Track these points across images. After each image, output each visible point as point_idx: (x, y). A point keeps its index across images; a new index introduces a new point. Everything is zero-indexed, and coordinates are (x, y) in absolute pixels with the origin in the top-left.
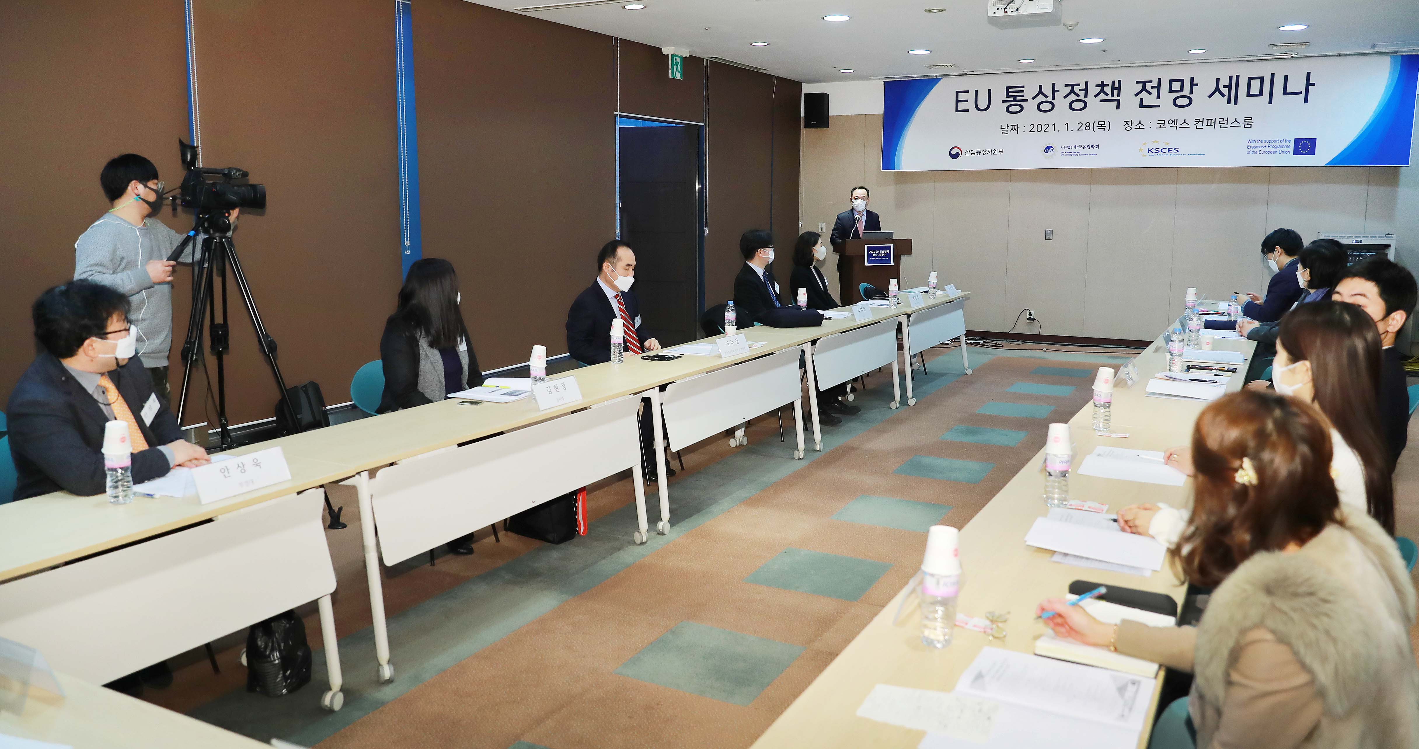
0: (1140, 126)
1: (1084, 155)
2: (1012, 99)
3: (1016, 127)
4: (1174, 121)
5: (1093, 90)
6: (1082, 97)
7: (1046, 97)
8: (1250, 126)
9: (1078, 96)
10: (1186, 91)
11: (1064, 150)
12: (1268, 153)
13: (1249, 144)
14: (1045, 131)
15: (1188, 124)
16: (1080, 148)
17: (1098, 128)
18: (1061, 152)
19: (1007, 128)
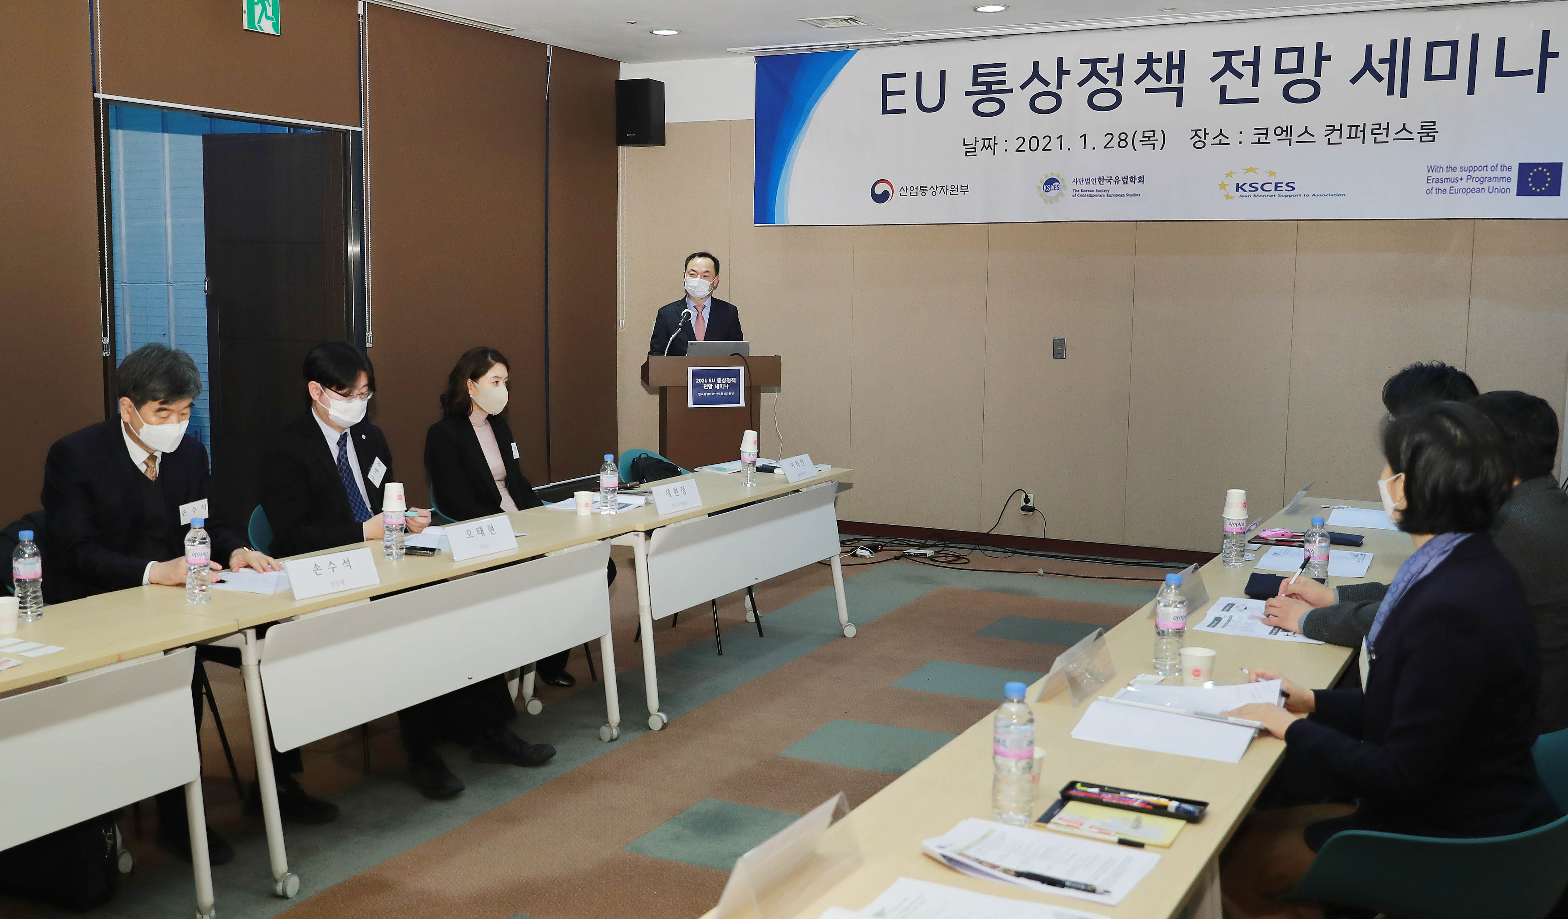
0: (1220, 140)
1: (1116, 196)
2: (984, 88)
3: (992, 142)
4: (1285, 129)
5: (1132, 70)
6: (1112, 84)
7: (1047, 84)
8: (1431, 139)
9: (1105, 81)
10: (1309, 72)
11: (1078, 187)
12: (1467, 191)
13: (1431, 174)
14: (1044, 150)
15: (1313, 136)
16: (1109, 182)
17: (1143, 145)
18: (1074, 190)
19: (975, 145)
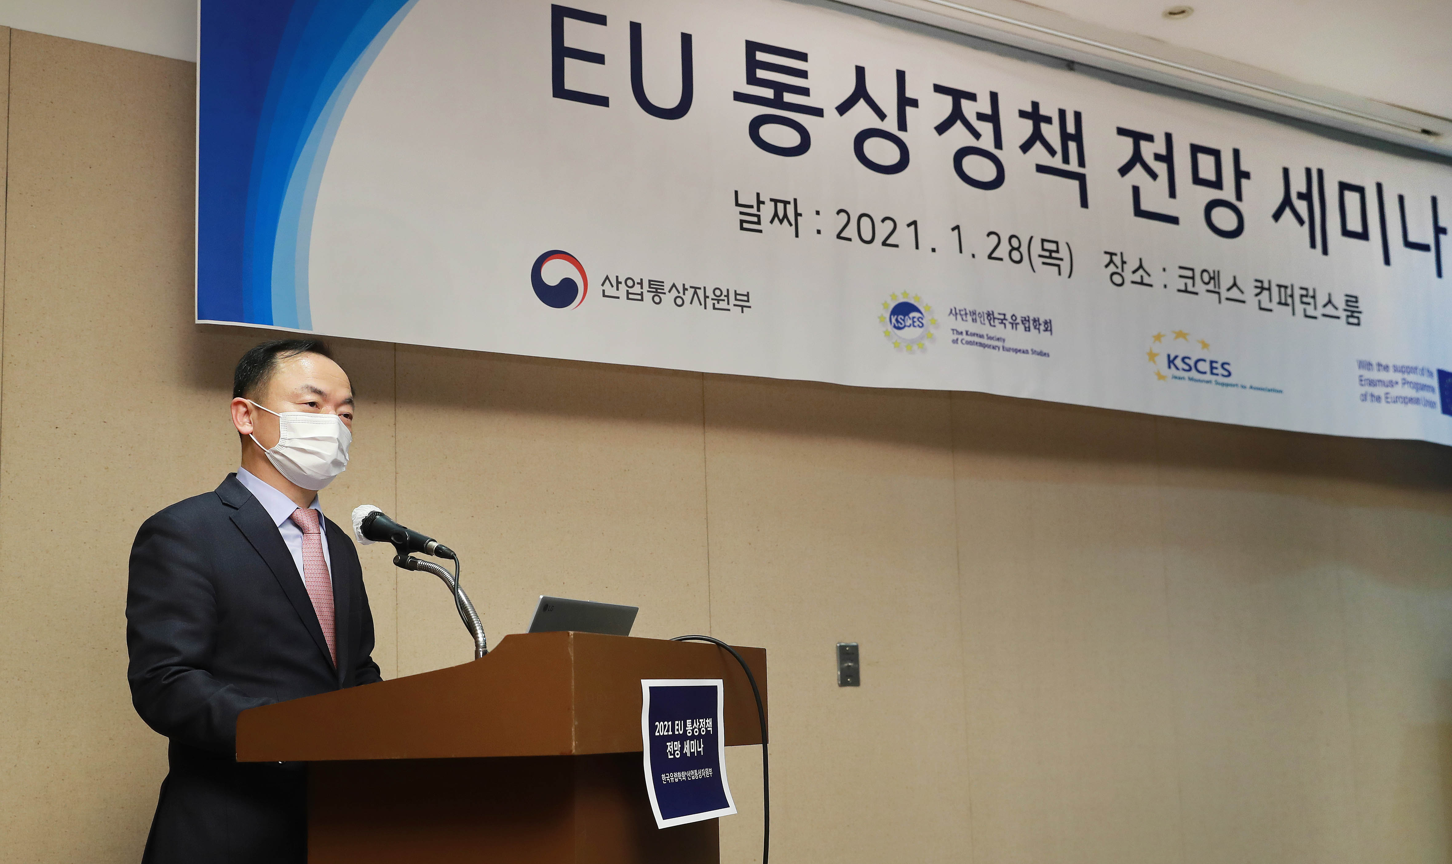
0: (1142, 277)
1: (1017, 351)
2: (768, 93)
3: (790, 209)
4: (1212, 276)
5: (1013, 127)
6: (987, 143)
7: (881, 115)
8: (1357, 321)
9: (977, 135)
10: (1228, 193)
11: (961, 325)
12: (1403, 401)
13: (1362, 372)
14: (884, 244)
15: (1242, 292)
16: (1002, 323)
17: (1044, 263)
18: (953, 330)
19: (759, 210)
